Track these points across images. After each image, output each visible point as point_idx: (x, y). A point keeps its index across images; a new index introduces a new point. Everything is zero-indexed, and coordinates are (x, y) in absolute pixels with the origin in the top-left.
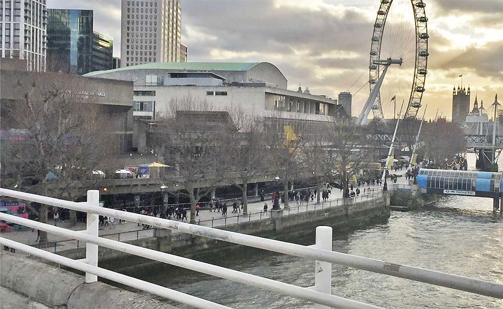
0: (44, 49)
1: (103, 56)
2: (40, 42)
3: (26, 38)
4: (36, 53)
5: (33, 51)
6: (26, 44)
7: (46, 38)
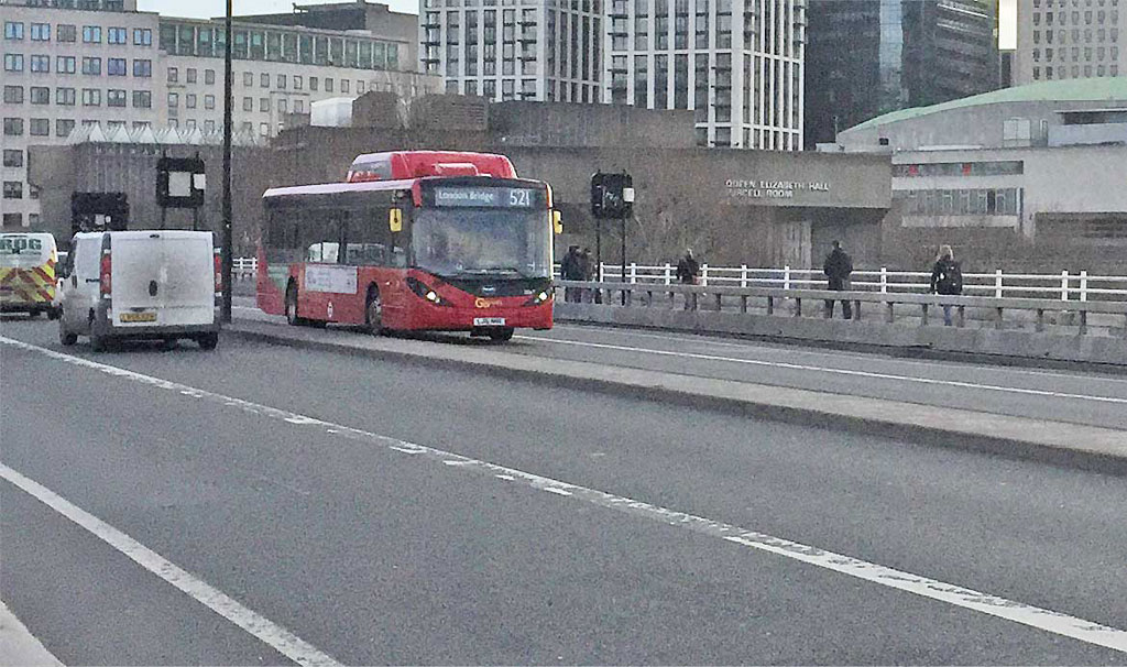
0: (796, 44)
1: (968, 48)
2: (786, 24)
3: (747, 16)
4: (777, 57)
5: (767, 50)
6: (747, 35)
7: (802, 11)
